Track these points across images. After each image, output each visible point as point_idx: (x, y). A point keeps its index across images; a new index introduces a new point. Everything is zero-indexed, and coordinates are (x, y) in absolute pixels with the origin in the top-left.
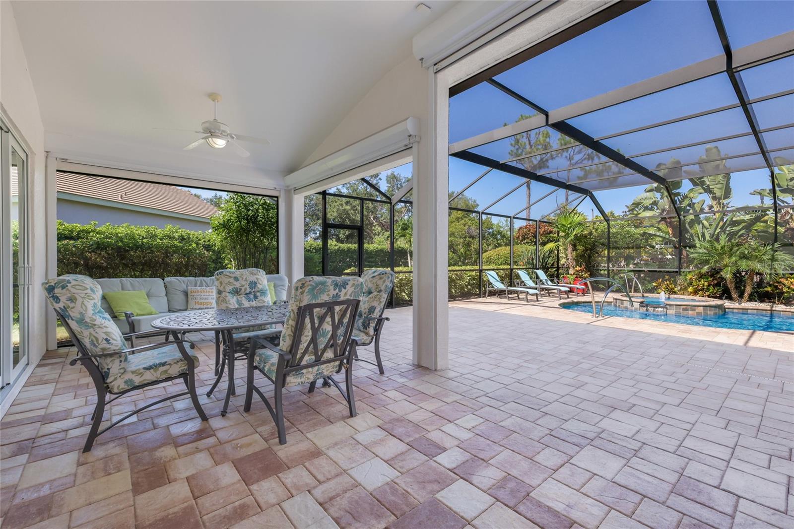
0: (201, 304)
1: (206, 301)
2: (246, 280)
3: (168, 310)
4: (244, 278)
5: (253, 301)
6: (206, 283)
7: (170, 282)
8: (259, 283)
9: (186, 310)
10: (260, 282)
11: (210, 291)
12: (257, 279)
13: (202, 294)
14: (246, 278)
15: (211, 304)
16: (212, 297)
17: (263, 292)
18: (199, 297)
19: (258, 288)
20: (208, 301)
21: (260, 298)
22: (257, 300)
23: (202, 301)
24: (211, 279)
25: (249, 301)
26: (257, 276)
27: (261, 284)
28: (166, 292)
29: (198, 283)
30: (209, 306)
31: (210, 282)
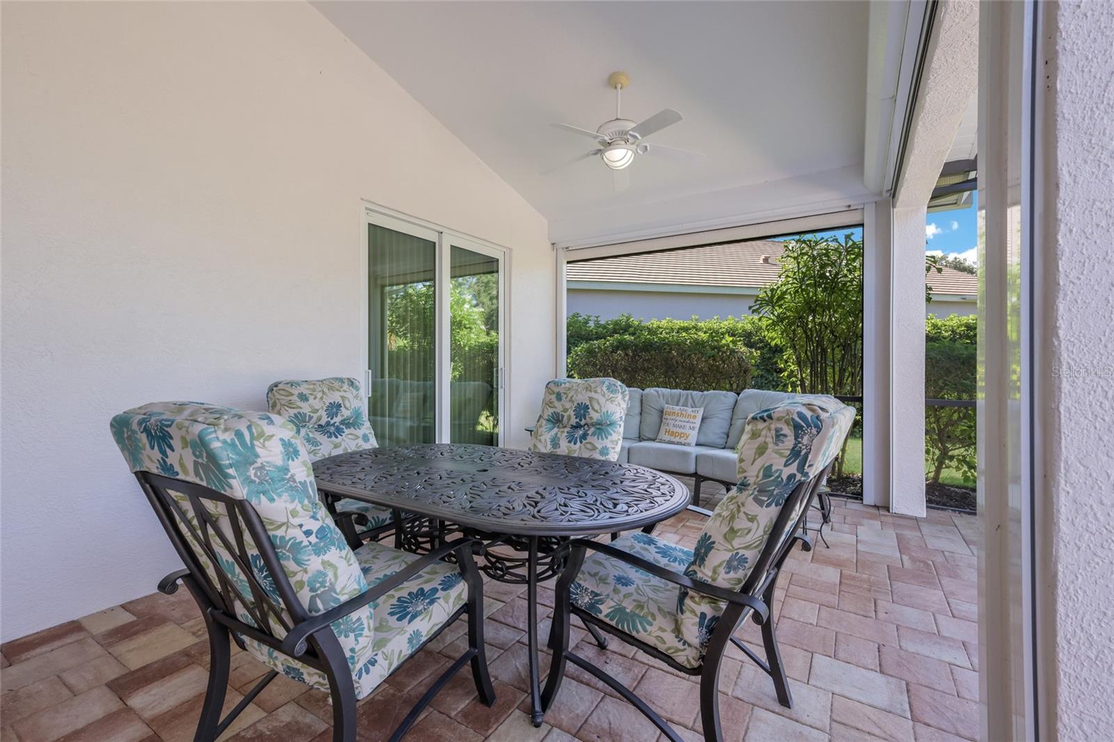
0: (672, 434)
1: (680, 431)
2: (571, 401)
3: (637, 436)
4: (570, 395)
5: (575, 444)
6: (694, 402)
7: (647, 395)
8: (593, 409)
9: (654, 440)
10: (597, 407)
11: (693, 414)
12: (591, 399)
13: (678, 418)
14: (572, 397)
15: (687, 437)
16: (692, 425)
17: (602, 427)
18: (673, 422)
19: (591, 418)
20: (683, 431)
21: (589, 439)
22: (584, 442)
23: (675, 430)
24: (702, 395)
25: (570, 442)
26: (593, 395)
27: (596, 411)
28: (642, 410)
29: (682, 400)
30: (682, 440)
31: (699, 401)
